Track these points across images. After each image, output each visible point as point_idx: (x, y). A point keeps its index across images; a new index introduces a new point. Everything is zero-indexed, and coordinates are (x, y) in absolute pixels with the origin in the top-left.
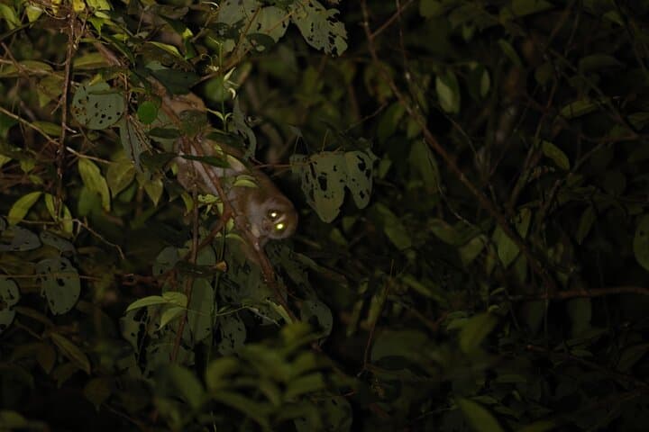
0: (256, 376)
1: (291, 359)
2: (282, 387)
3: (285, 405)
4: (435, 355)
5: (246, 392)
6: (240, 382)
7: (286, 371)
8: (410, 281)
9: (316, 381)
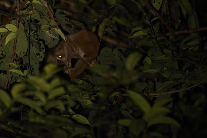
0: (35, 90)
1: (49, 81)
2: (46, 94)
3: (49, 101)
4: (115, 74)
5: (31, 97)
6: (27, 93)
7: (47, 87)
8: (115, 19)
9: (61, 91)
